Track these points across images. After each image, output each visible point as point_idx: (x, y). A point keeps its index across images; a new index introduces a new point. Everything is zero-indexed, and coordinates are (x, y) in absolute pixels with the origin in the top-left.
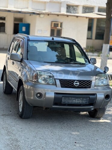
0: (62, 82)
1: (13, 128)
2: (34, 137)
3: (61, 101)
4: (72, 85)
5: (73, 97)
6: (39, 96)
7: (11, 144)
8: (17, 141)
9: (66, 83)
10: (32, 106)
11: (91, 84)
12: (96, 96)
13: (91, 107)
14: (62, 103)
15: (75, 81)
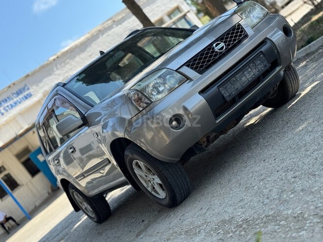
0: (193, 65)
3: (223, 96)
4: (216, 55)
5: (236, 73)
9: (202, 62)
11: (242, 28)
12: (268, 42)
13: (278, 69)
14: (228, 99)
15: (214, 45)
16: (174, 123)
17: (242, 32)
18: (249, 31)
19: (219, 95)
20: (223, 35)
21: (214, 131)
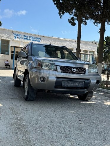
0: (62, 68)
1: (19, 108)
2: (38, 116)
4: (71, 71)
5: (72, 81)
6: (43, 80)
7: (15, 124)
8: (22, 120)
9: (65, 69)
10: (35, 89)
11: (86, 71)
12: (89, 80)
13: (85, 90)
14: (62, 86)
15: (73, 68)
16: (42, 79)
17: (84, 71)
18: (87, 73)
19: (61, 83)
20: (78, 68)
21: (52, 91)
